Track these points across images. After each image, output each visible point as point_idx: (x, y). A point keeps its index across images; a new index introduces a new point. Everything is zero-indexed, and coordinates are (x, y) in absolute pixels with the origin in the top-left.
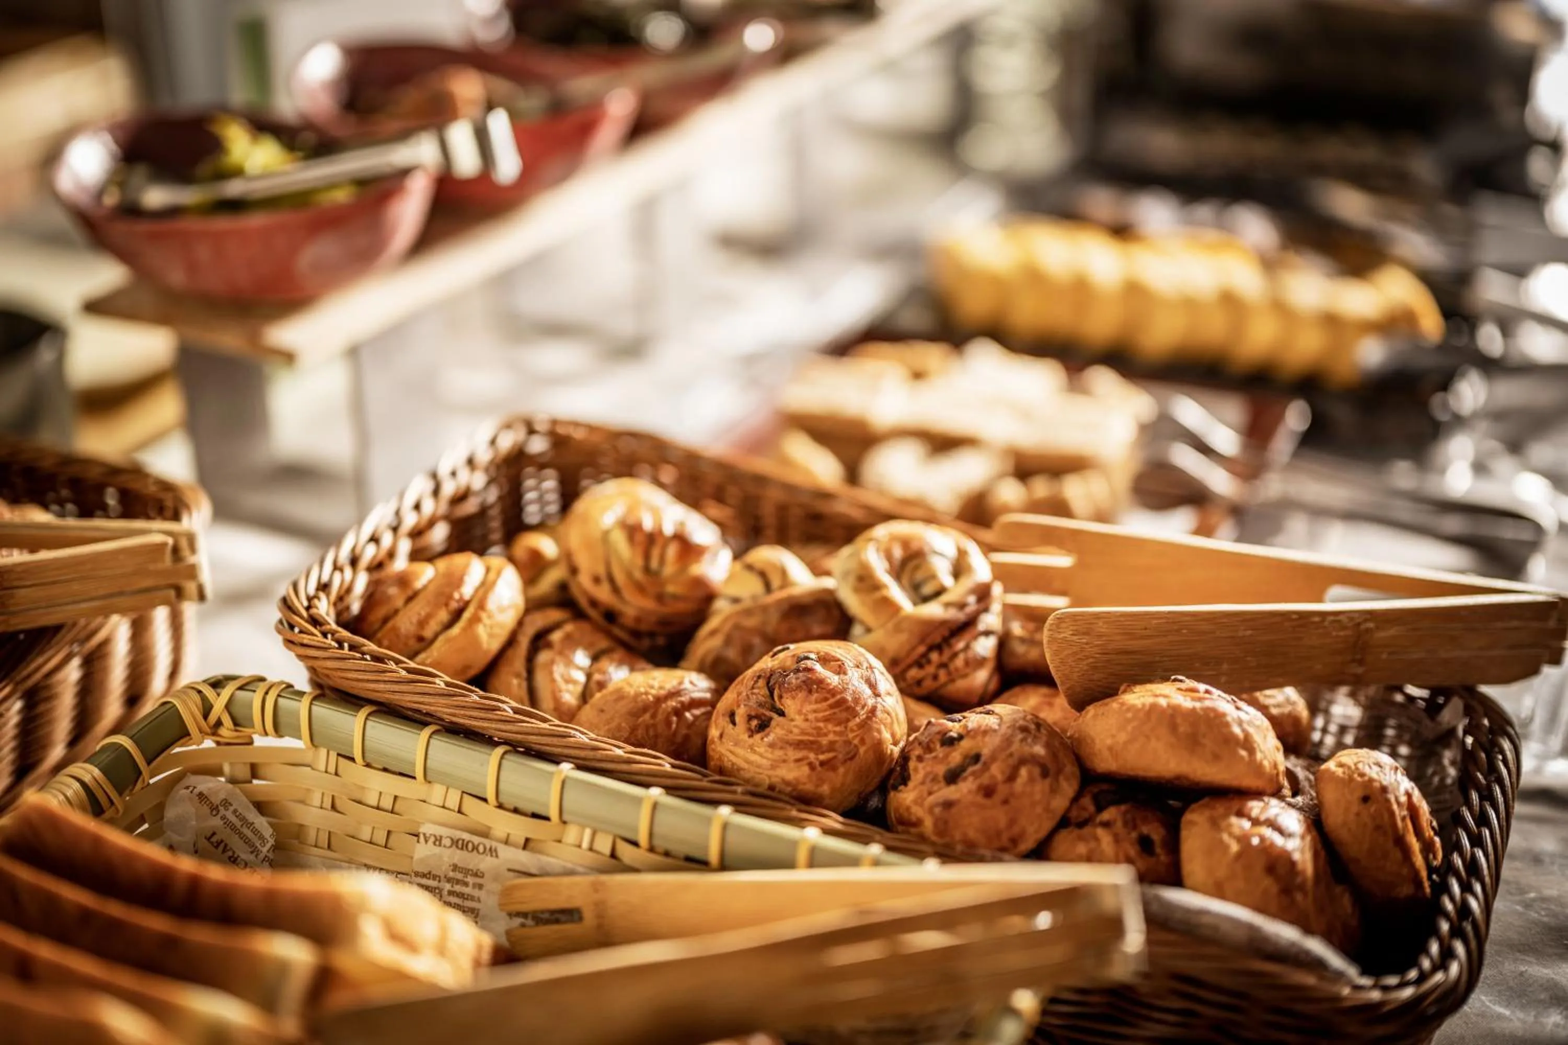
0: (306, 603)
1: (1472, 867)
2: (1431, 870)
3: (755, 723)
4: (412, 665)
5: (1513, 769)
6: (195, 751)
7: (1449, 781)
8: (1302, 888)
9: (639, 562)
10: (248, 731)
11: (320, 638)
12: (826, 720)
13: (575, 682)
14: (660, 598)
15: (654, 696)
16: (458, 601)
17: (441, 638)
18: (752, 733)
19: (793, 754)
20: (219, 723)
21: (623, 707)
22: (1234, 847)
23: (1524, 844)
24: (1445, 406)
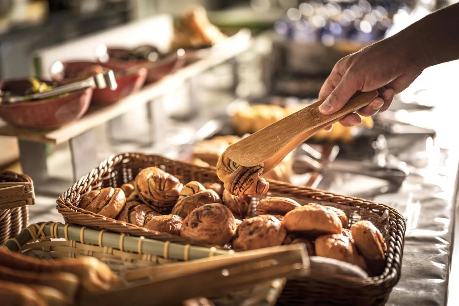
0: (64, 201)
1: (395, 251)
2: (385, 252)
3: (193, 225)
4: (96, 215)
5: (404, 226)
6: (34, 243)
7: (387, 233)
8: (350, 255)
9: (158, 187)
10: (48, 237)
11: (69, 209)
12: (214, 223)
13: (142, 219)
14: (164, 197)
15: (165, 220)
16: (108, 198)
17: (104, 208)
18: (193, 228)
19: (204, 232)
20: (41, 235)
21: (156, 224)
22: (330, 246)
23: (408, 251)
24: (375, 145)
